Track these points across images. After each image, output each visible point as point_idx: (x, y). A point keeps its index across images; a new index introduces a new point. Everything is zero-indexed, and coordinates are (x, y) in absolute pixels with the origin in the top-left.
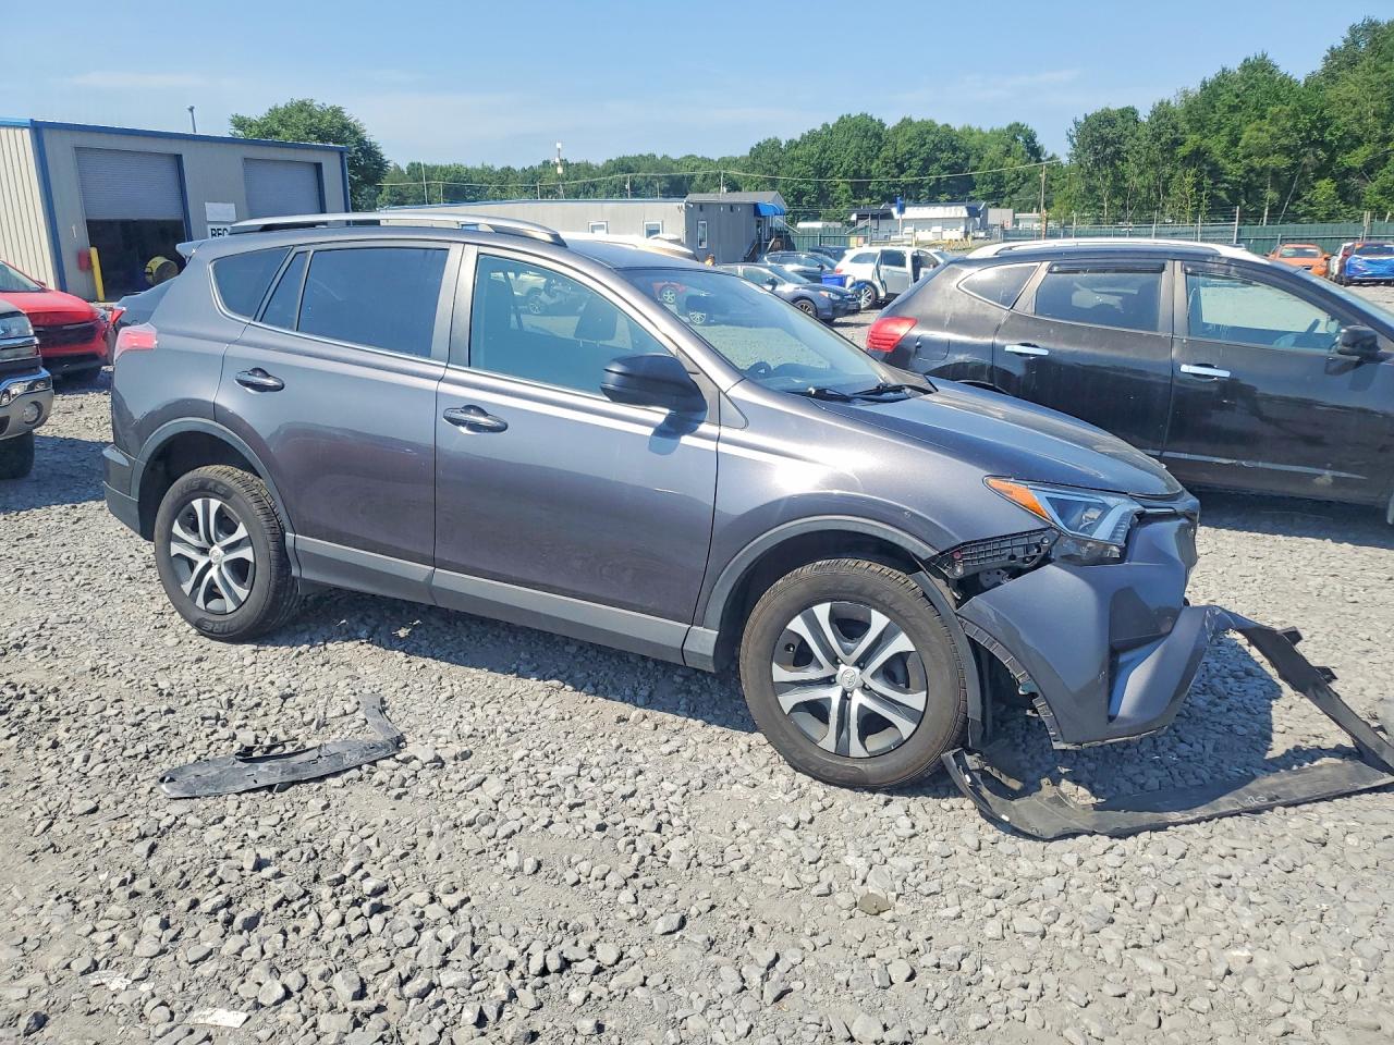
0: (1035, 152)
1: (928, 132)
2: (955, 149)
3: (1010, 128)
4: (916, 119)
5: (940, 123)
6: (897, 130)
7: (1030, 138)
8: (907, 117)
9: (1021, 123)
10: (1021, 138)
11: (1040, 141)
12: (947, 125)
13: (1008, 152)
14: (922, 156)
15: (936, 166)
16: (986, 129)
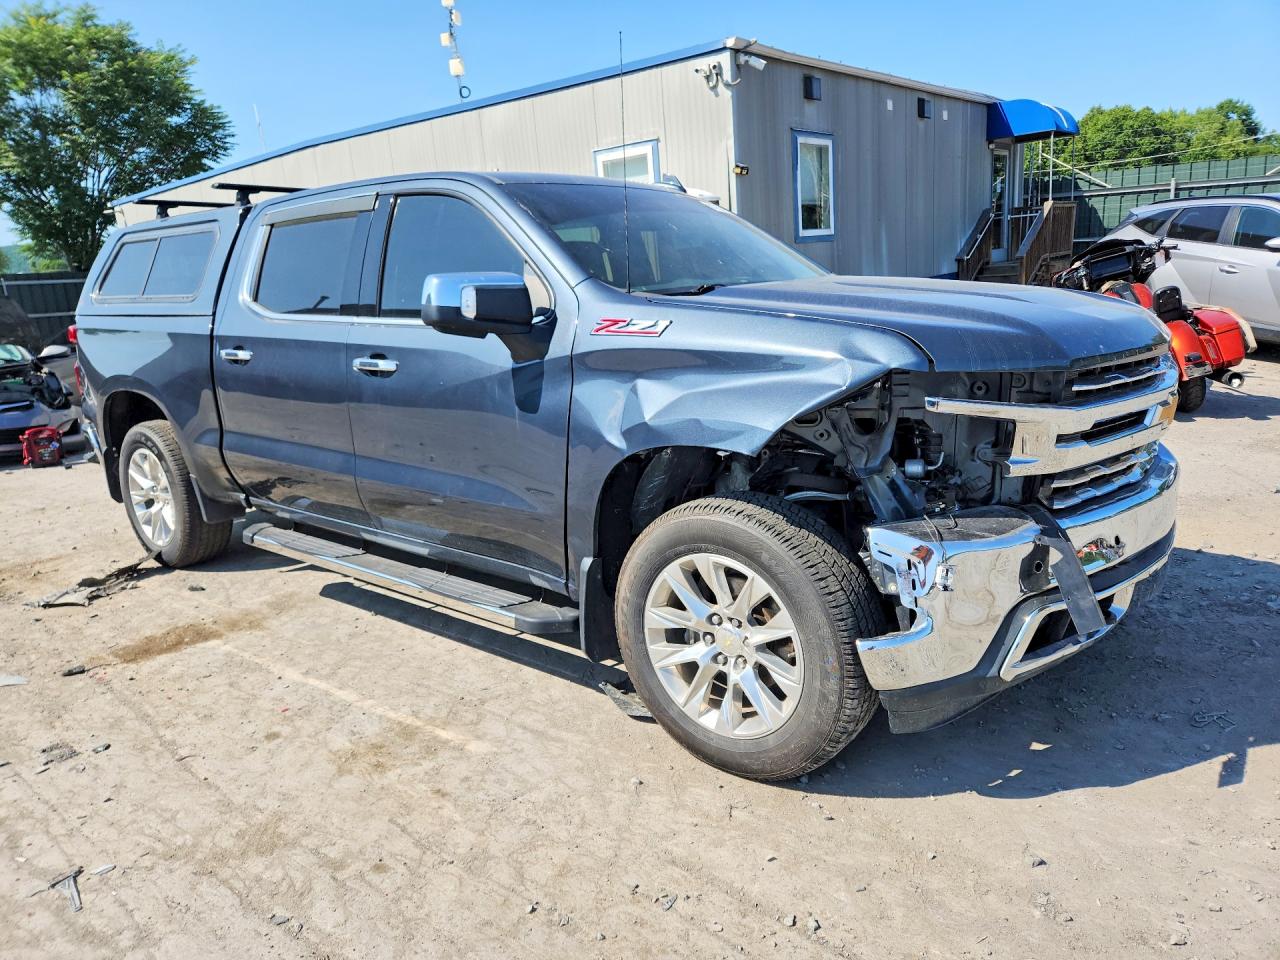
0: (1252, 130)
1: (1125, 118)
2: (1157, 133)
3: (1221, 107)
4: (1107, 107)
5: (1138, 107)
6: (1085, 122)
7: (1247, 113)
8: (1097, 106)
9: (1235, 99)
10: (1234, 116)
11: (1257, 117)
12: (1148, 109)
13: (1222, 131)
14: (1117, 145)
15: (1136, 153)
16: (1192, 110)
